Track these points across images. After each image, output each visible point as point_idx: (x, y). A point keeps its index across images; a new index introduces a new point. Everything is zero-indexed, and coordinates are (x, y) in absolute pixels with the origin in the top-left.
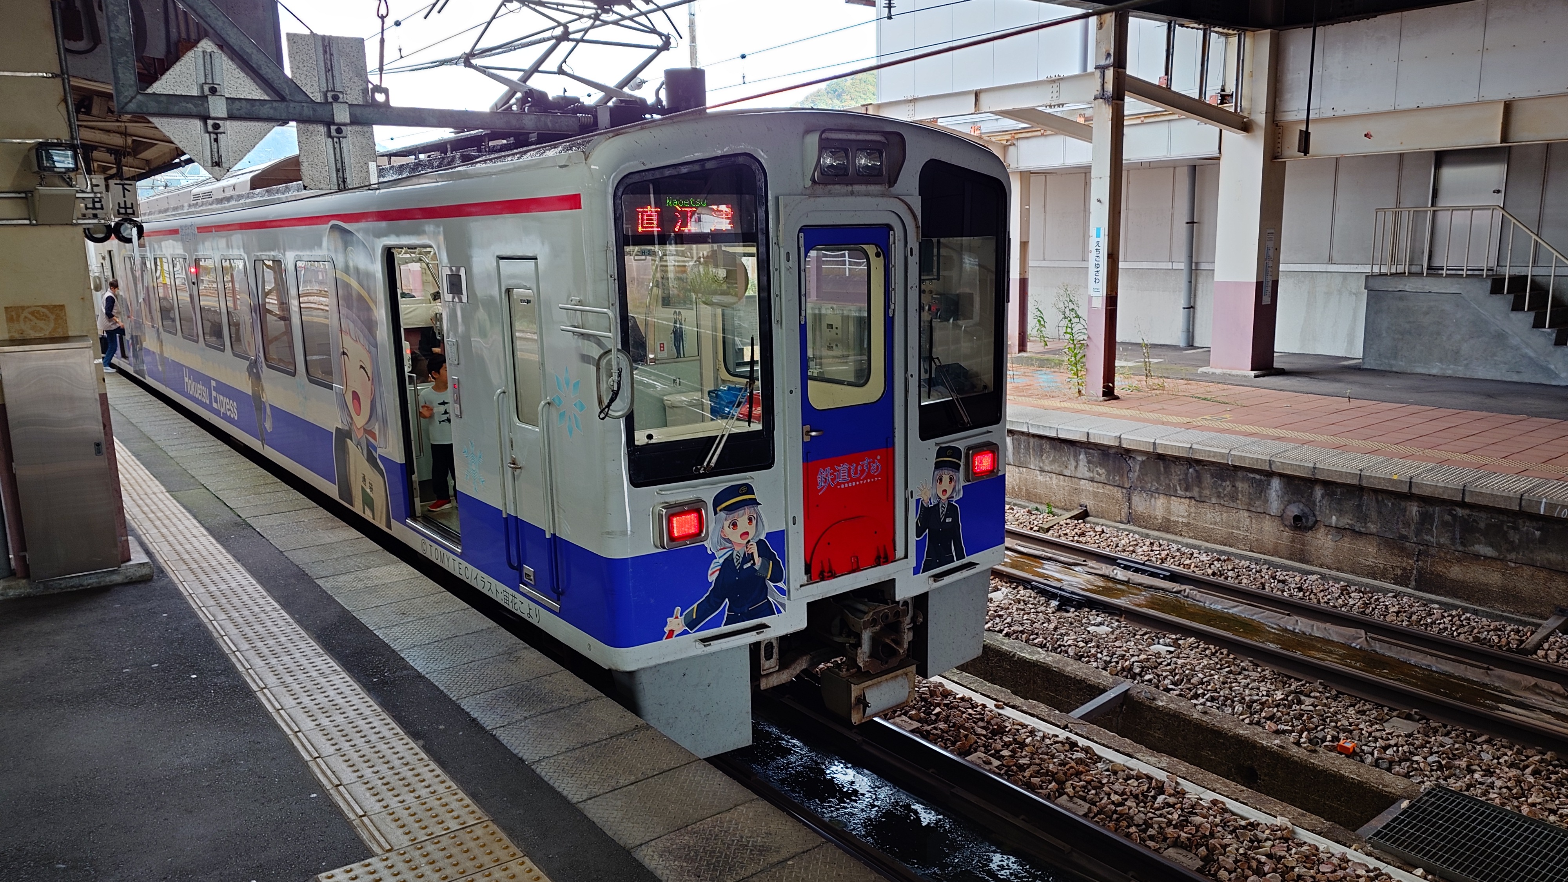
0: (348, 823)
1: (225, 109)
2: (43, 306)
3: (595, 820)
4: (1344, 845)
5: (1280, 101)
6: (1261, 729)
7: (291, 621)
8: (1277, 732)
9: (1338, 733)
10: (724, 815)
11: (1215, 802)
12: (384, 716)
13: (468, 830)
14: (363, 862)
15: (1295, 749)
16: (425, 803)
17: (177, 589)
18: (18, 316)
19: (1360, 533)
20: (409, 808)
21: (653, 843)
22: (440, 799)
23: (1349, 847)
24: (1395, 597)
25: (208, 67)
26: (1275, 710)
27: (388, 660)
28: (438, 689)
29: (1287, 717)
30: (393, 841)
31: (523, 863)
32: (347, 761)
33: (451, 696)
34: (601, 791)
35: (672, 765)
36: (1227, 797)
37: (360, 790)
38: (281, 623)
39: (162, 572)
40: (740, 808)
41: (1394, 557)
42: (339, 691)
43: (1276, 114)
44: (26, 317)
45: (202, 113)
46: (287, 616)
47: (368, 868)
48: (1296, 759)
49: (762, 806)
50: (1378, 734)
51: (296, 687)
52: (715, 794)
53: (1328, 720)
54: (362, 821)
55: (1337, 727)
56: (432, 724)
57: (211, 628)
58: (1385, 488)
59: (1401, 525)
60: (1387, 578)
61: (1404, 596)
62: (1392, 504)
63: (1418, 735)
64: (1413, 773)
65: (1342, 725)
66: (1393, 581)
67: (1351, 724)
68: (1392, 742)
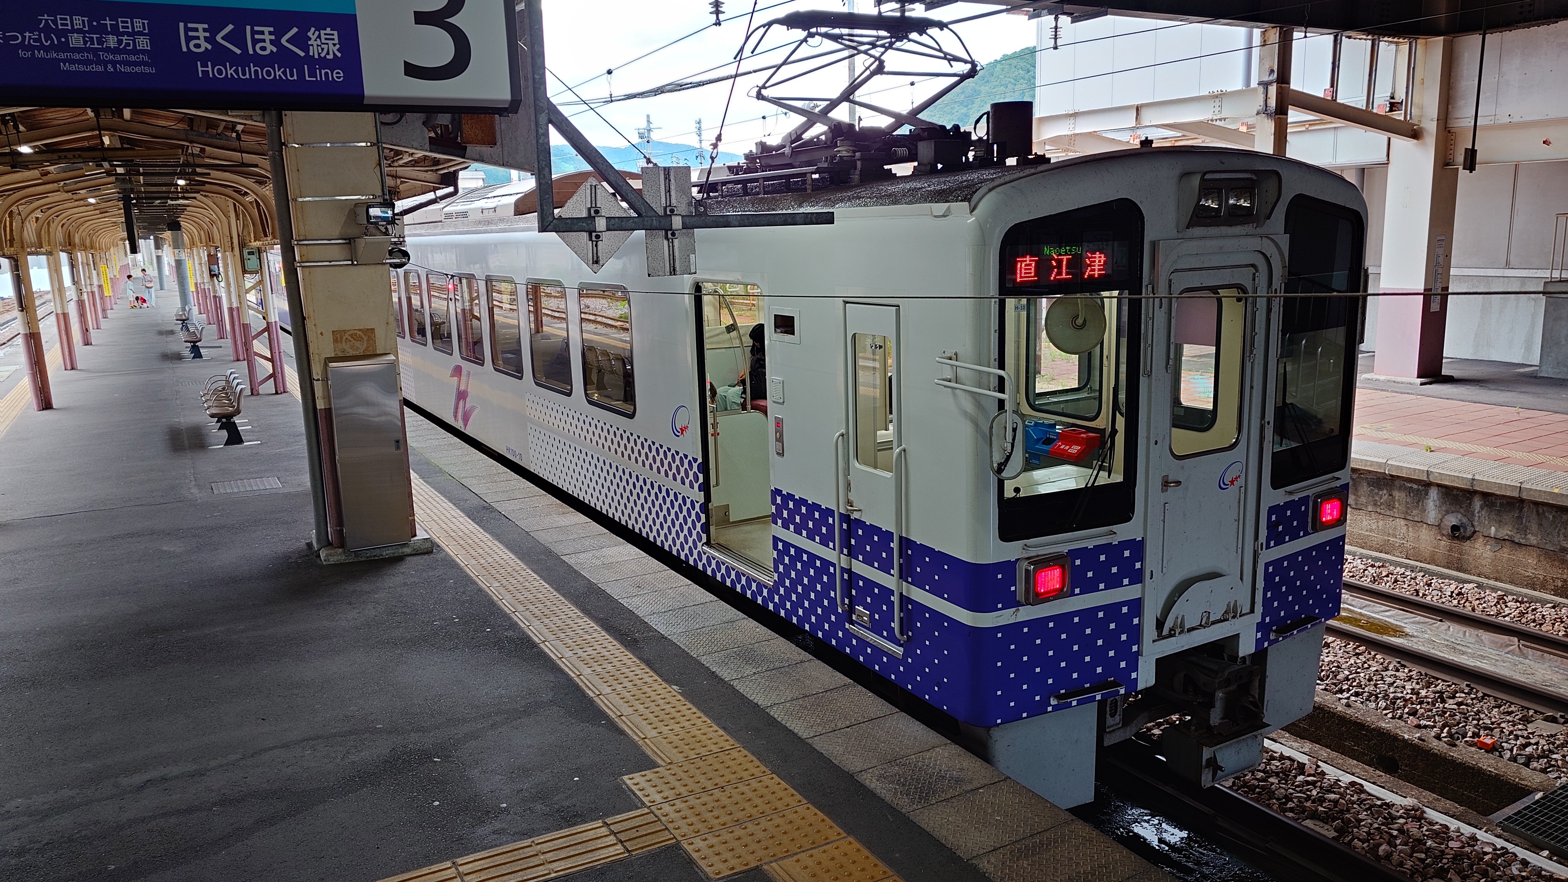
0: (635, 743)
1: (604, 225)
2: (359, 330)
3: (822, 751)
4: (1476, 827)
5: (1453, 108)
6: (1403, 724)
8: (1419, 726)
9: (1479, 730)
10: (925, 753)
11: (1353, 784)
12: (643, 666)
13: (727, 752)
14: (653, 770)
15: (1435, 743)
16: (689, 732)
18: (341, 338)
19: (1520, 544)
20: (678, 735)
21: (871, 771)
22: (700, 729)
23: (1480, 829)
24: (1554, 607)
25: (593, 195)
26: (1418, 707)
27: (636, 624)
29: (1430, 713)
30: (672, 757)
31: (772, 778)
32: (622, 699)
33: (692, 654)
34: (824, 731)
35: (879, 715)
36: (1365, 780)
37: (638, 720)
40: (938, 749)
41: (1554, 569)
42: (603, 646)
43: (1449, 121)
44: (347, 339)
45: (589, 228)
47: (658, 775)
48: (1436, 751)
49: (955, 749)
50: (1519, 733)
51: (569, 642)
52: (915, 738)
53: (1470, 719)
54: (646, 742)
55: (1479, 725)
56: (682, 674)
58: (1545, 501)
59: (1562, 538)
60: (1547, 589)
61: (1564, 607)
62: (1553, 516)
63: (1560, 737)
64: (1551, 769)
65: (1484, 723)
66: (1552, 593)
67: (1492, 723)
68: (1533, 741)
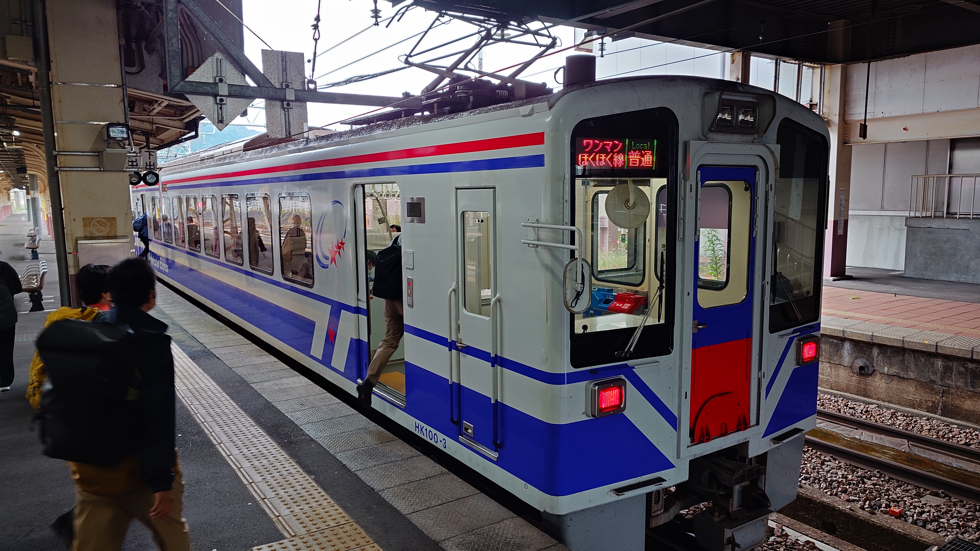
0: (270, 520)
1: (227, 90)
2: (104, 218)
3: (417, 525)
5: (848, 108)
6: (838, 499)
7: (237, 407)
8: (849, 501)
9: (890, 502)
10: (496, 525)
11: (807, 542)
12: (291, 461)
13: (341, 527)
14: (279, 542)
15: (861, 512)
16: (315, 511)
18: (90, 224)
19: (903, 378)
20: (306, 513)
21: (452, 539)
22: (324, 509)
24: (927, 420)
25: (219, 67)
26: (848, 487)
27: (293, 430)
28: (323, 447)
29: (855, 491)
30: (297, 530)
31: (374, 547)
32: (269, 485)
33: (331, 452)
34: (421, 508)
35: (464, 496)
36: (816, 539)
37: (277, 502)
38: (231, 407)
40: (506, 521)
41: (926, 394)
42: (264, 446)
43: (846, 116)
44: (94, 224)
45: (215, 92)
46: (234, 404)
47: (282, 545)
48: (862, 518)
49: (519, 521)
50: (917, 504)
51: (239, 443)
52: (490, 513)
53: (883, 495)
54: (278, 519)
55: (890, 499)
56: (319, 466)
57: (189, 408)
58: (920, 349)
59: (931, 374)
60: (922, 408)
61: (934, 419)
62: (925, 359)
63: (943, 506)
64: (940, 529)
65: (892, 498)
66: (926, 410)
67: (898, 498)
68: (926, 510)
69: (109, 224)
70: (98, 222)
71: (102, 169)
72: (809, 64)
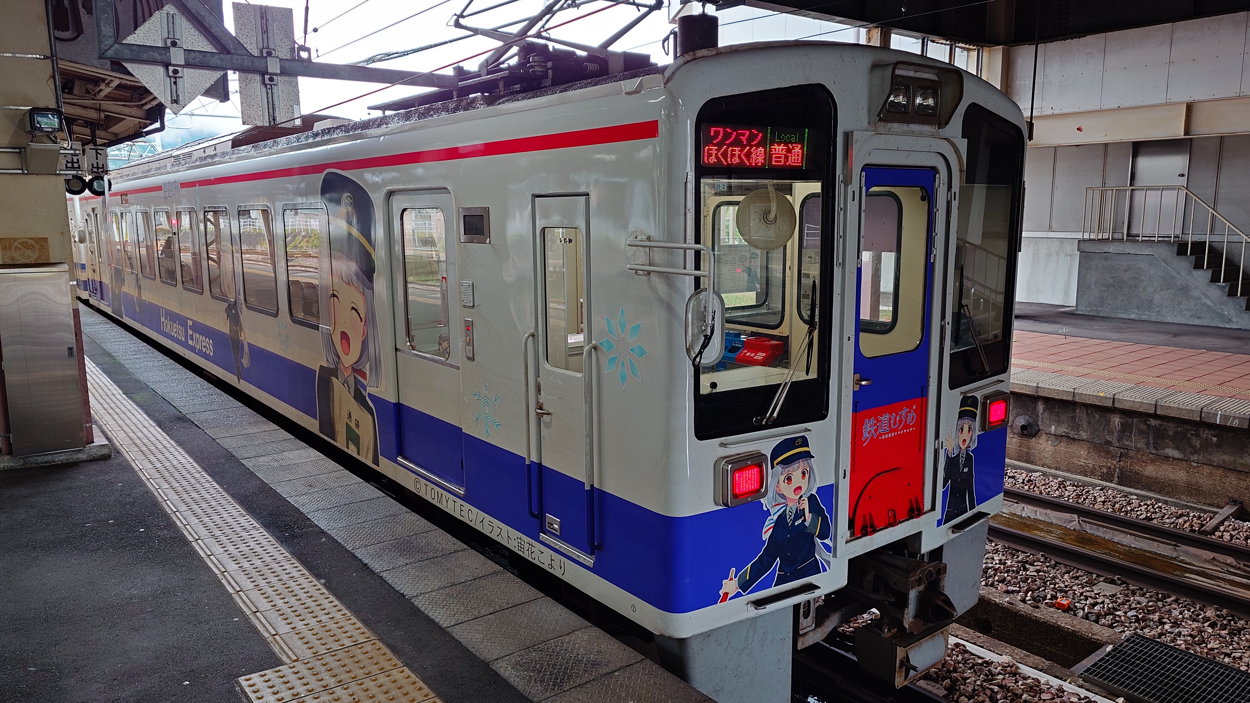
0: (263, 640)
1: (183, 58)
2: (30, 239)
3: (461, 640)
4: (1061, 679)
6: (994, 590)
7: (221, 490)
8: (1007, 592)
9: (1056, 593)
10: (564, 637)
11: (957, 645)
12: (294, 561)
13: (359, 646)
14: (274, 669)
15: (1021, 605)
16: (325, 626)
17: (130, 466)
18: (11, 246)
19: (1074, 439)
20: (313, 629)
21: (507, 658)
22: (337, 623)
23: (1065, 681)
24: (1102, 490)
25: (171, 25)
26: (1006, 575)
27: (298, 520)
28: (337, 542)
29: (1015, 580)
30: (299, 653)
31: (403, 671)
32: (263, 594)
33: (347, 547)
34: (466, 619)
35: (523, 601)
36: (967, 641)
37: (273, 615)
38: (212, 491)
39: (119, 452)
40: (577, 632)
41: (1100, 458)
42: (258, 542)
44: (16, 247)
45: (165, 61)
46: (217, 486)
47: (279, 674)
48: (1023, 613)
49: (595, 632)
50: (1088, 594)
51: (223, 539)
52: (557, 622)
53: (1048, 583)
54: (274, 639)
55: (1056, 589)
56: (332, 567)
57: (156, 494)
58: (1093, 403)
59: (1106, 433)
60: (1095, 475)
61: (1109, 489)
62: (1099, 416)
63: (1120, 596)
64: (1116, 624)
65: (1059, 587)
66: (1100, 478)
67: (1066, 587)
68: (1099, 601)
69: (37, 247)
70: (22, 244)
71: (26, 172)
72: (963, 45)
